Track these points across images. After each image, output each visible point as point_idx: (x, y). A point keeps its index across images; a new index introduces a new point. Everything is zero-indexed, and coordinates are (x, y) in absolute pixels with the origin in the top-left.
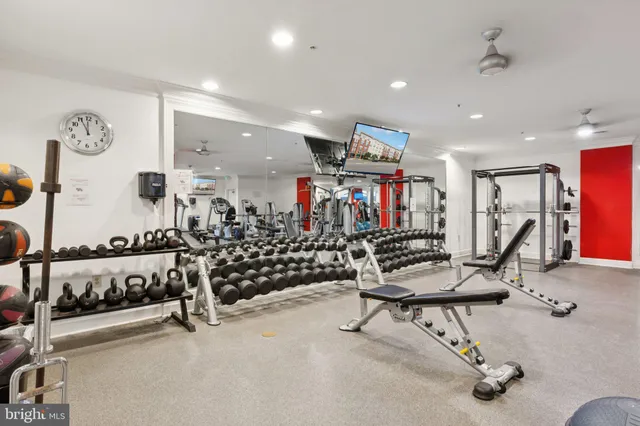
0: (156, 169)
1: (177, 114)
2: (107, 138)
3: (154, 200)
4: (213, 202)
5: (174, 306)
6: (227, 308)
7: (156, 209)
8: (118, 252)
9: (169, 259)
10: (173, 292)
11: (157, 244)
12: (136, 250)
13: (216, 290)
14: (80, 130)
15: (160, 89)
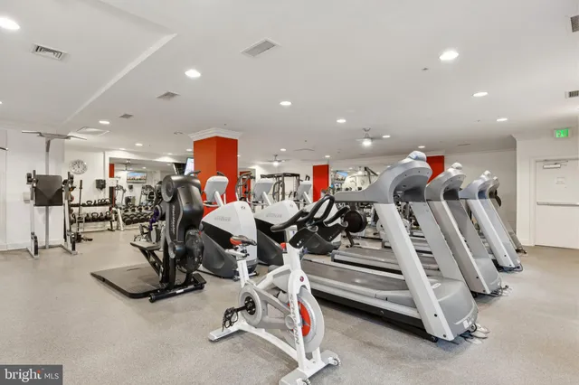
0: (102, 178)
1: (110, 159)
2: (85, 168)
3: (101, 189)
4: (143, 188)
5: (108, 225)
6: (128, 227)
7: (102, 192)
8: (89, 205)
9: (107, 208)
10: (107, 219)
11: (102, 204)
12: (95, 205)
13: (123, 220)
14: (76, 167)
15: (104, 150)
